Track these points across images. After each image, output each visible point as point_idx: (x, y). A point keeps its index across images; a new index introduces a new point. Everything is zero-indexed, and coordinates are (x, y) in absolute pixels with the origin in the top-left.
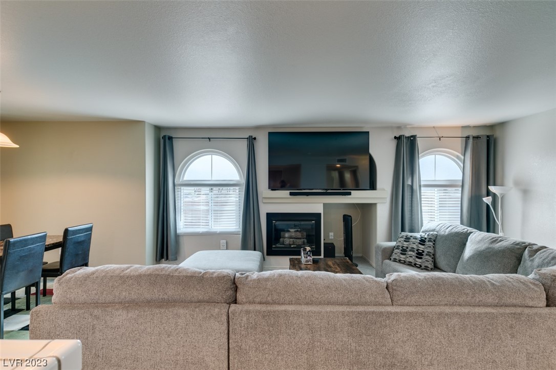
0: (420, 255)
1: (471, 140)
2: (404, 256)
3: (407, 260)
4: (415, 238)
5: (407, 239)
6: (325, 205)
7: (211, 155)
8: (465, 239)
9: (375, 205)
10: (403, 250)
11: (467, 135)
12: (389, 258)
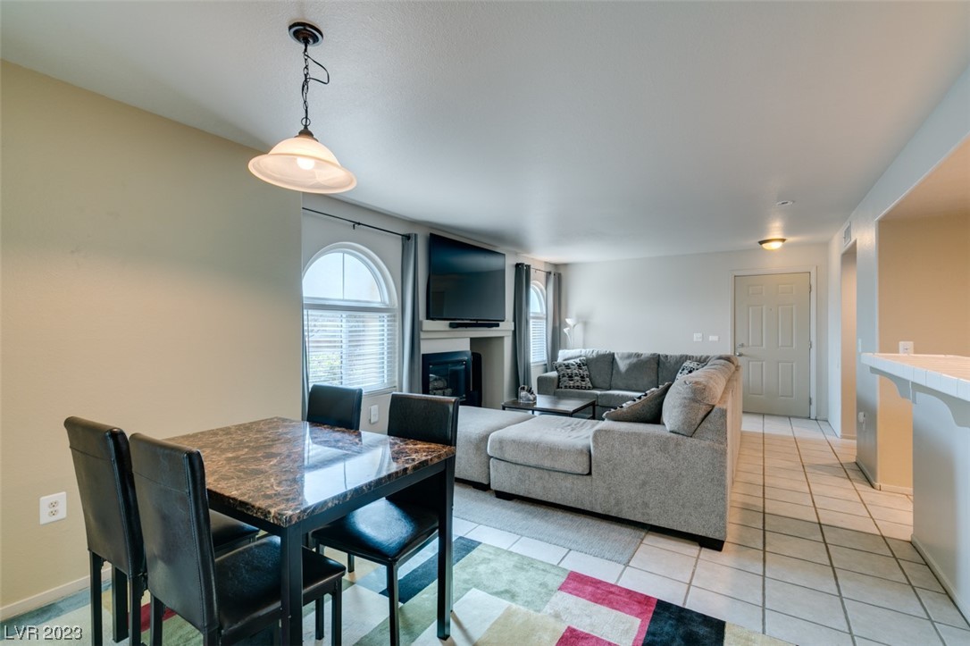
0: (583, 378)
1: (552, 276)
2: (571, 382)
3: (576, 384)
4: (572, 365)
5: (568, 367)
6: (473, 340)
7: (344, 253)
8: (611, 359)
9: (501, 338)
10: (570, 377)
11: (548, 270)
12: (558, 387)
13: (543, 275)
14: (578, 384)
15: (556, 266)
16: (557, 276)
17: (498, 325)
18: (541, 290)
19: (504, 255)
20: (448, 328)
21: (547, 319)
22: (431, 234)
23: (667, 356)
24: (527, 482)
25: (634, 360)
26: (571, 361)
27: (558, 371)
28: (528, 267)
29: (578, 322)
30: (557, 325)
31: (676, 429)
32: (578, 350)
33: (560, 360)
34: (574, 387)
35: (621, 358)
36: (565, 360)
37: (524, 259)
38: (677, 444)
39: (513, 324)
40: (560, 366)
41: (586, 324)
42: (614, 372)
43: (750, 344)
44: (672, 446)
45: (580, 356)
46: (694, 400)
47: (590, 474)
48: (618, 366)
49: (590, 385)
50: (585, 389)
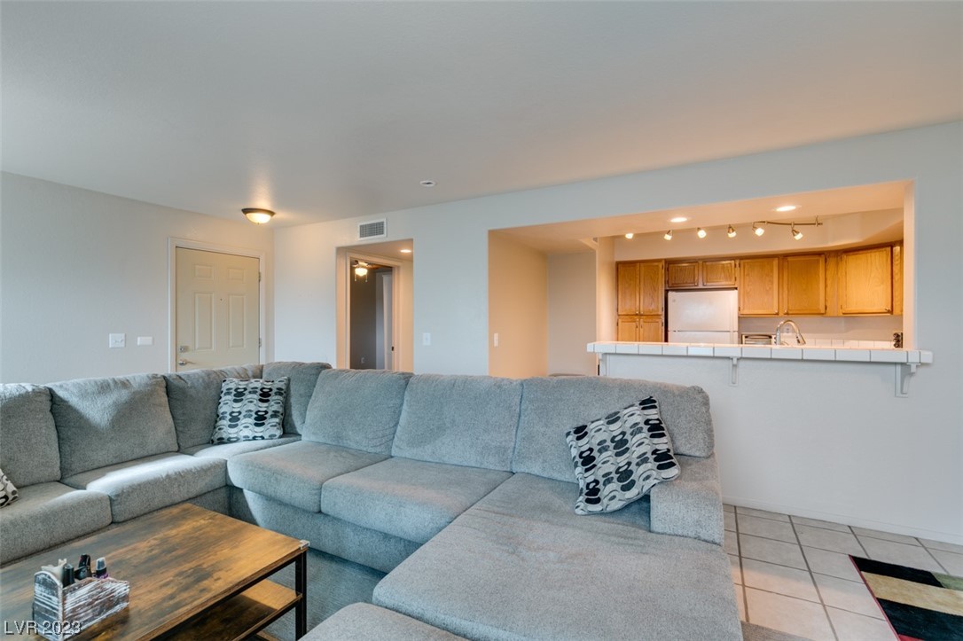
8: (47, 402)
35: (82, 396)
43: (197, 346)
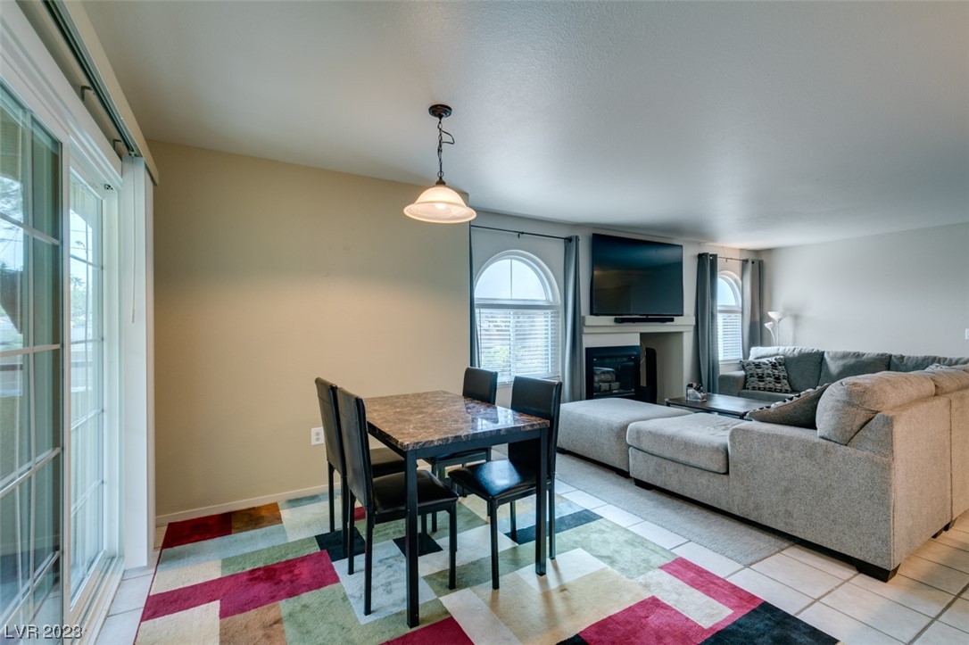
0: (778, 379)
1: (750, 264)
2: (762, 383)
3: (767, 386)
4: (765, 364)
5: (758, 366)
6: (642, 335)
7: (511, 259)
8: (819, 358)
9: (681, 333)
10: (759, 377)
11: (745, 258)
12: (744, 388)
13: (737, 265)
14: (771, 386)
15: (757, 252)
16: (756, 264)
17: (672, 320)
18: (736, 281)
19: (681, 246)
20: (613, 323)
21: (742, 312)
22: (594, 235)
23: (902, 357)
24: (663, 474)
25: (852, 361)
26: (764, 360)
27: (745, 370)
28: (715, 256)
29: (784, 315)
30: (758, 318)
31: (826, 435)
32: (776, 348)
33: (751, 358)
34: (765, 389)
35: (832, 358)
36: (758, 358)
37: (709, 249)
38: (826, 452)
39: (694, 318)
40: (748, 365)
41: (796, 318)
42: (822, 374)
44: (820, 453)
45: (777, 354)
46: (850, 404)
47: (727, 473)
48: (828, 368)
49: (789, 389)
50: (781, 391)
